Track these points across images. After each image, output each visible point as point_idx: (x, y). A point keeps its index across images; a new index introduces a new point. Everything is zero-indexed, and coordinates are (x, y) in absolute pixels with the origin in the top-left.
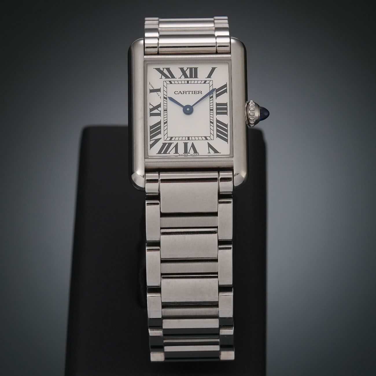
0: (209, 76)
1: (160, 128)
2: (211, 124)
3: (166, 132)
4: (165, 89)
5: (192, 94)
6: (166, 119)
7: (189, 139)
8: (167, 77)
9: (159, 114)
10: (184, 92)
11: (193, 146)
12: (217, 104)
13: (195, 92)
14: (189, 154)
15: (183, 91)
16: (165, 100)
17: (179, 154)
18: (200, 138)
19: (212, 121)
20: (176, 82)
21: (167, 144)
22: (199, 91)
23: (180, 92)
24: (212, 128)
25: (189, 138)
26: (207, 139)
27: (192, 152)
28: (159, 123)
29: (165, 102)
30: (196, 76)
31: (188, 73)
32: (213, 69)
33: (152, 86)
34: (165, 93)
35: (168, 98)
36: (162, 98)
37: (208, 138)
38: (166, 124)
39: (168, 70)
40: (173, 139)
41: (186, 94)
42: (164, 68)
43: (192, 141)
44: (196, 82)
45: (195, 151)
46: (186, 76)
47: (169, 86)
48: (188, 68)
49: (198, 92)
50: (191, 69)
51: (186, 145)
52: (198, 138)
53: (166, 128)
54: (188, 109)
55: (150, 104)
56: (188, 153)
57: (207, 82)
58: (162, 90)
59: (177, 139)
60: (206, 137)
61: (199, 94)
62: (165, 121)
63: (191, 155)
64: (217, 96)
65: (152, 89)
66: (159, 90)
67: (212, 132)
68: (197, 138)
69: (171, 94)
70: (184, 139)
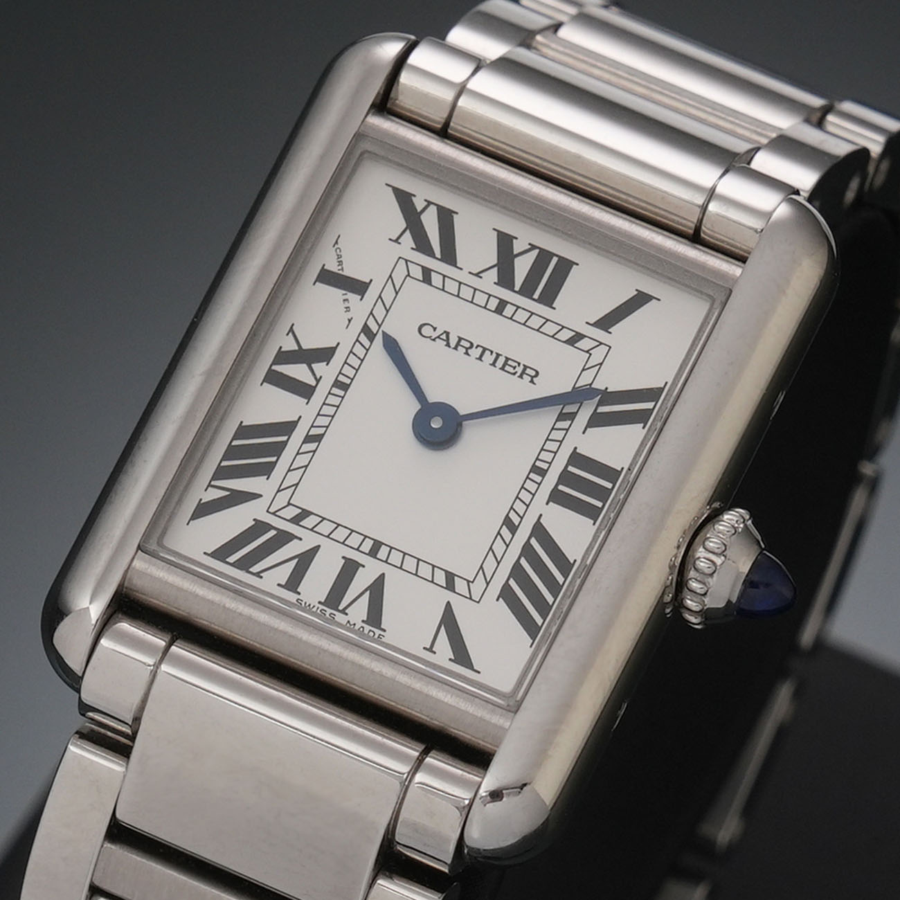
0: (606, 322)
1: (278, 449)
2: (506, 532)
3: (293, 478)
4: (388, 295)
5: (494, 364)
6: (323, 421)
7: (373, 553)
8: (422, 244)
9: (305, 391)
10: (464, 345)
11: (377, 589)
12: (576, 458)
13: (507, 365)
14: (340, 618)
15: (460, 339)
16: (363, 339)
17: (297, 596)
18: (425, 571)
19: (516, 520)
20: (452, 287)
21: (272, 533)
22: (525, 367)
23: (447, 334)
24: (499, 547)
25: (377, 545)
26: (450, 585)
27: (359, 612)
28: (288, 428)
29: (359, 350)
30: (548, 298)
31: (522, 267)
32: (641, 299)
33: (339, 257)
34: (379, 312)
35: (379, 338)
36: (357, 326)
37: (460, 585)
38: (312, 446)
39: (446, 218)
40: (309, 522)
41: (467, 353)
42: (429, 203)
43: (384, 568)
44: (535, 322)
45: (375, 617)
46: (506, 279)
47: (414, 288)
48: (533, 247)
49: (519, 370)
50: (544, 257)
51: (350, 569)
52: (415, 565)
53: (302, 460)
54: (436, 424)
55: (291, 330)
56: (341, 608)
57: (585, 344)
58: (372, 293)
59: (326, 528)
60: (450, 578)
61: (521, 376)
62: (314, 432)
63: (350, 626)
64: (597, 421)
65: (332, 266)
66: (359, 288)
67: (490, 565)
68: (410, 564)
69: (400, 327)
70: (355, 540)
